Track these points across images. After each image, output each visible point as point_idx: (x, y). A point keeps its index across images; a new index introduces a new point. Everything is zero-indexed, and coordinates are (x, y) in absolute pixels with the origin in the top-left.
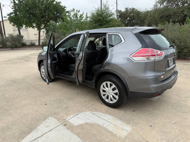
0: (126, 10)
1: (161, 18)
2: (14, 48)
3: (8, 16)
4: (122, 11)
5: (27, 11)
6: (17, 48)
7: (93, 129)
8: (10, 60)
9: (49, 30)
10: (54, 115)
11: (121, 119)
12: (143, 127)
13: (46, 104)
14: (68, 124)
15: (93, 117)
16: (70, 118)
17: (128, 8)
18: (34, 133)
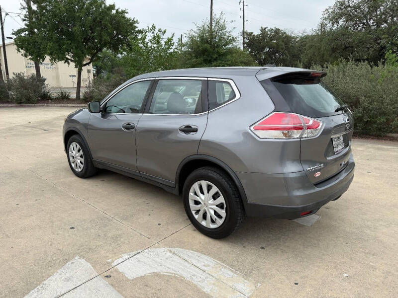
0: (263, 33)
1: (334, 50)
2: (23, 103)
3: (14, 37)
4: (253, 34)
5: (55, 27)
6: (29, 103)
7: (169, 287)
8: (11, 129)
9: (101, 68)
10: (86, 252)
11: (232, 266)
12: (279, 285)
13: (73, 228)
14: (114, 274)
15: (172, 261)
16: (121, 260)
17: (266, 28)
18: (35, 294)
